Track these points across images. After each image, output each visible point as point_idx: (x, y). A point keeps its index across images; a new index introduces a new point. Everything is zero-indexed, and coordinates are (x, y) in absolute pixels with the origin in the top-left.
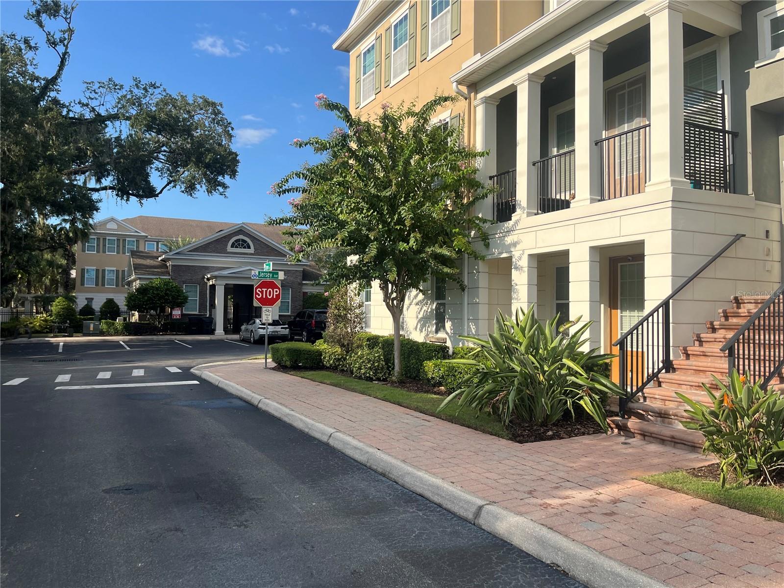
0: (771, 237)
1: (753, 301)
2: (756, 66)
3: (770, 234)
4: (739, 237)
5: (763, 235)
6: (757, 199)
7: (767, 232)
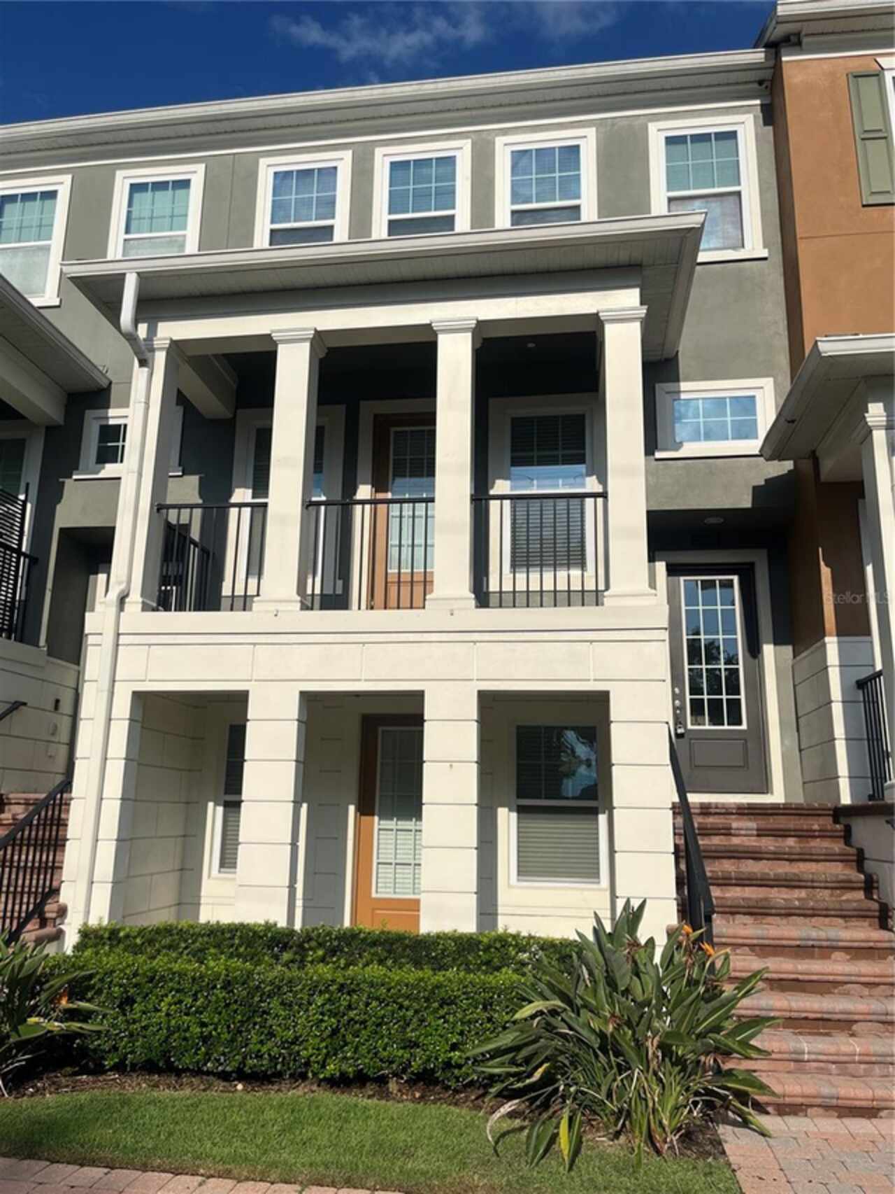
0: (61, 710)
1: (22, 801)
2: (75, 477)
3: (61, 704)
4: (17, 705)
5: (51, 706)
6: (50, 654)
7: (57, 701)
